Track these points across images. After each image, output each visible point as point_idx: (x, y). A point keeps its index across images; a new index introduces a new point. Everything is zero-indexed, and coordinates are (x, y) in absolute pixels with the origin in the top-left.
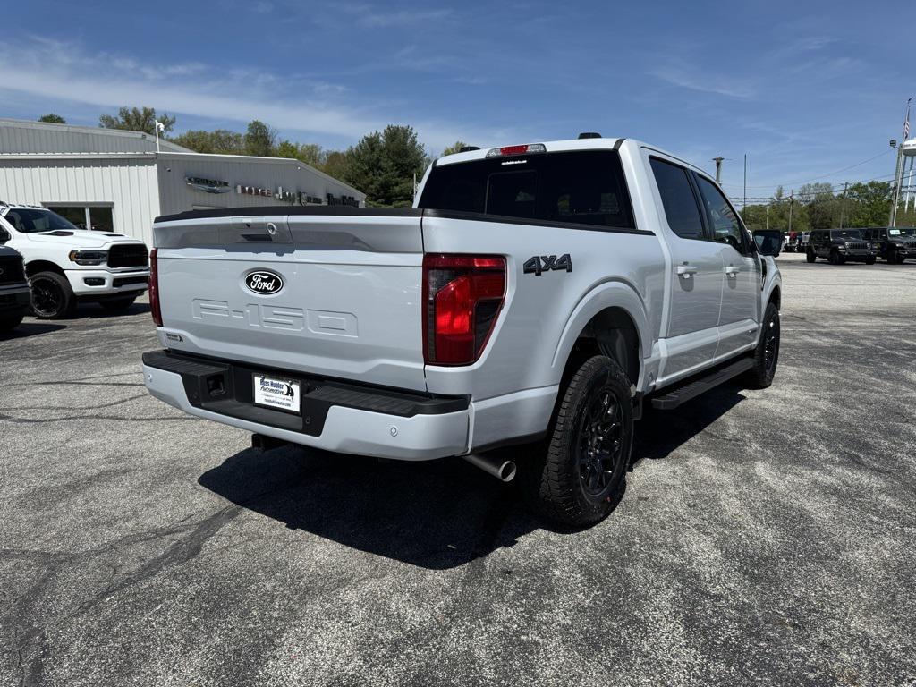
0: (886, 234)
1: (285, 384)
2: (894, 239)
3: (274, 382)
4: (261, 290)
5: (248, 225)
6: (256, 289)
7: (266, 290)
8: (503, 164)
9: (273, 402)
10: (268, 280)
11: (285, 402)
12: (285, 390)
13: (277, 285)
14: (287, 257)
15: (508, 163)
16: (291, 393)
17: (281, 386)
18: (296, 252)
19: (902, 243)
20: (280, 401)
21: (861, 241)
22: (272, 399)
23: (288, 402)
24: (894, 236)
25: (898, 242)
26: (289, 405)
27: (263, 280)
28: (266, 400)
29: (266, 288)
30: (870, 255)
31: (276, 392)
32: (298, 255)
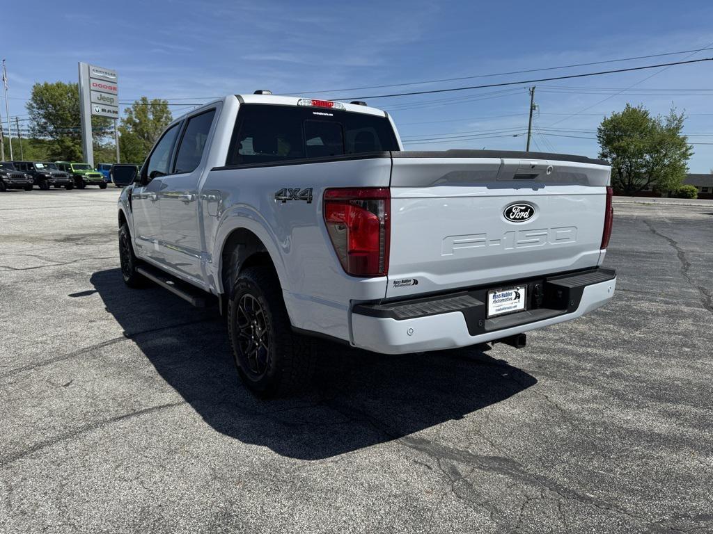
0: (33, 166)
1: (513, 292)
2: (40, 171)
3: (505, 292)
4: (519, 219)
5: (533, 166)
6: (515, 219)
7: (523, 218)
8: (314, 113)
9: (503, 309)
10: (525, 211)
11: (512, 306)
12: (514, 295)
13: (531, 213)
14: (540, 191)
15: (318, 113)
16: (518, 296)
17: (510, 294)
18: (546, 187)
19: (49, 174)
20: (508, 306)
21: (16, 172)
22: (502, 307)
23: (514, 305)
24: (41, 169)
25: (46, 173)
26: (516, 306)
27: (521, 211)
28: (497, 310)
29: (523, 217)
30: (28, 183)
31: (507, 300)
32: (548, 190)
